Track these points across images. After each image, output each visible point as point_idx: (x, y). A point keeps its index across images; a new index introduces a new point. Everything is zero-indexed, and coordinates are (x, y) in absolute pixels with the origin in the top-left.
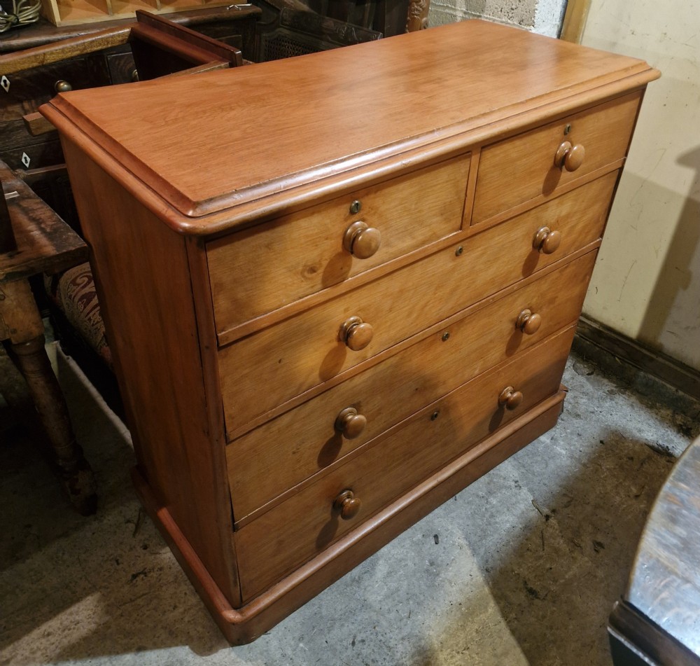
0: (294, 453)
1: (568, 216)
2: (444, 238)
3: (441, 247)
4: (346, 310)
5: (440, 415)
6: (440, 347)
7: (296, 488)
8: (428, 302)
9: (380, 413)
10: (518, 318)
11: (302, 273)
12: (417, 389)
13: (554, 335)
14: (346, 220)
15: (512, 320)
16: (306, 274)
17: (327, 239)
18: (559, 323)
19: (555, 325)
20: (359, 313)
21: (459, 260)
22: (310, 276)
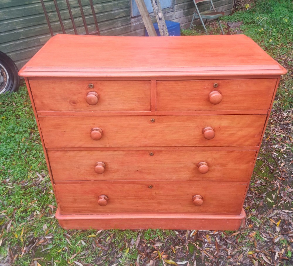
0: (77, 168)
1: (227, 128)
2: (141, 111)
3: (139, 114)
4: (94, 124)
5: (154, 188)
6: (149, 158)
7: (79, 182)
8: (138, 136)
9: (118, 172)
10: (198, 163)
11: (70, 102)
12: (138, 170)
13: (229, 183)
14: (87, 89)
15: (195, 164)
16: (71, 103)
17: (79, 94)
18: (231, 178)
19: (228, 178)
20: (100, 127)
21: (153, 124)
22: (74, 105)
